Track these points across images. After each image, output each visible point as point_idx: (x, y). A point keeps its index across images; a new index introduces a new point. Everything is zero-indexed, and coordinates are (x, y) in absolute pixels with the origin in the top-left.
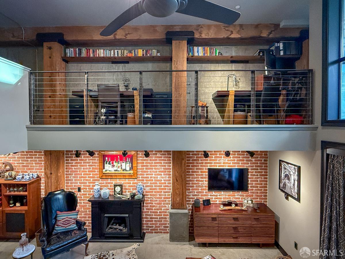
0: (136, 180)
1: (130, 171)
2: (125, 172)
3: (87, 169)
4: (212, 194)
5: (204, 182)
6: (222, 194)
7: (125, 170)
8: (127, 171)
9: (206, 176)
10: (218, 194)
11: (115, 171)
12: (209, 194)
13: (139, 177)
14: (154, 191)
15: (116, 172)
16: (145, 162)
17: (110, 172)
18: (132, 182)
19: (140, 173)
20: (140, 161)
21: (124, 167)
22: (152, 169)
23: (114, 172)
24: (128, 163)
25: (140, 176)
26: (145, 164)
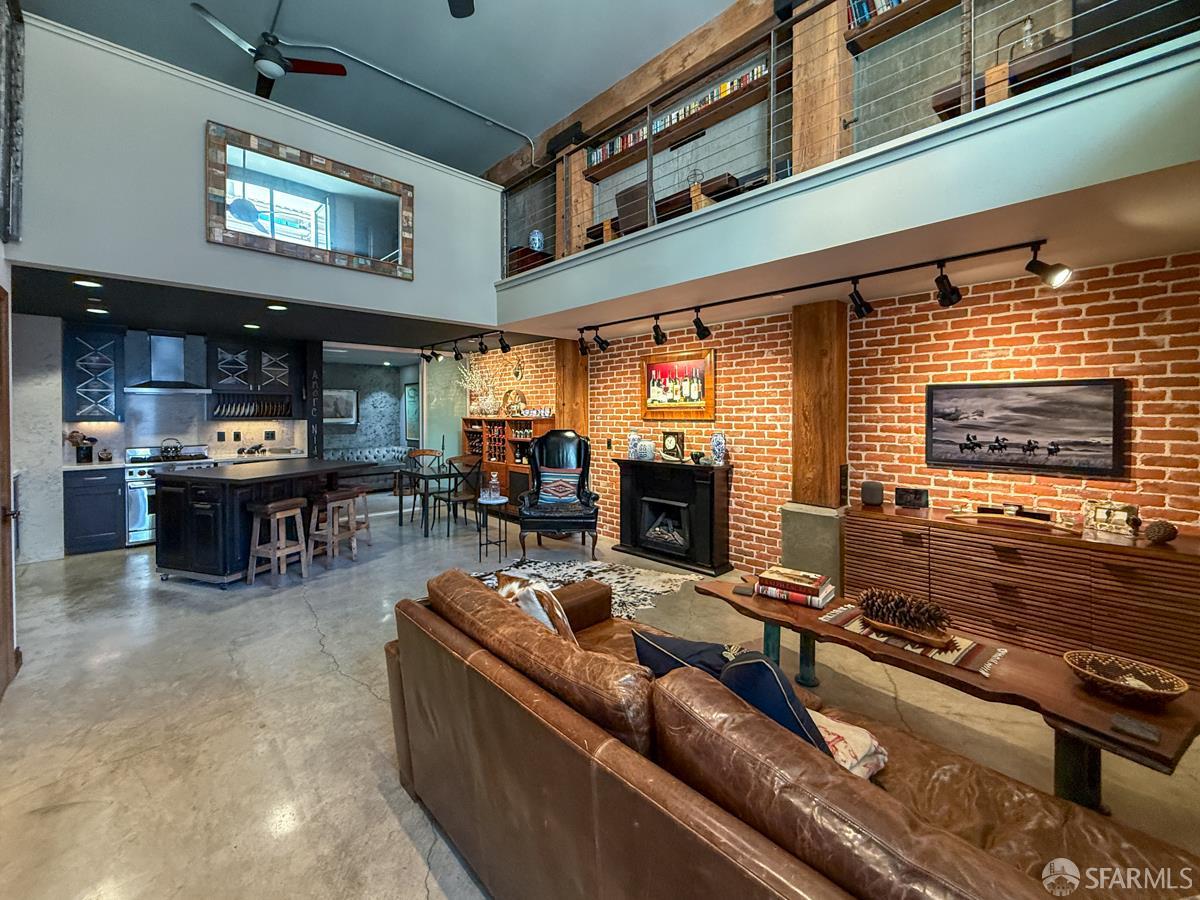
0: (713, 424)
1: (699, 402)
2: (688, 403)
3: (621, 399)
4: (946, 479)
5: (913, 433)
7: (689, 398)
8: (693, 400)
9: (921, 412)
10: (972, 481)
11: (670, 401)
12: (933, 478)
13: (720, 418)
14: (755, 455)
15: (672, 404)
16: (733, 377)
17: (659, 405)
18: (704, 430)
19: (723, 406)
20: (722, 376)
21: (686, 393)
22: (751, 395)
23: (666, 404)
24: (695, 380)
25: (723, 415)
26: (733, 383)
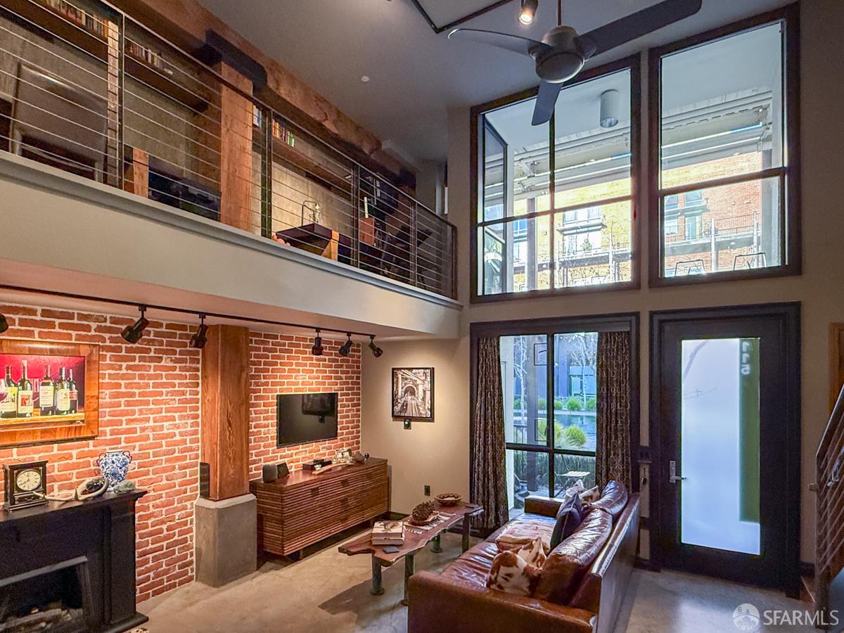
0: (91, 442)
1: (73, 414)
2: (55, 418)
4: (284, 454)
5: (270, 428)
6: (301, 450)
7: (53, 410)
8: (59, 413)
9: (274, 413)
10: (294, 452)
12: (279, 455)
13: (104, 433)
14: (151, 469)
15: (12, 420)
16: (123, 382)
19: (108, 418)
20: (107, 380)
21: (46, 401)
22: (147, 403)
24: (66, 384)
25: (108, 429)
26: (123, 390)
